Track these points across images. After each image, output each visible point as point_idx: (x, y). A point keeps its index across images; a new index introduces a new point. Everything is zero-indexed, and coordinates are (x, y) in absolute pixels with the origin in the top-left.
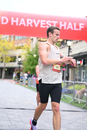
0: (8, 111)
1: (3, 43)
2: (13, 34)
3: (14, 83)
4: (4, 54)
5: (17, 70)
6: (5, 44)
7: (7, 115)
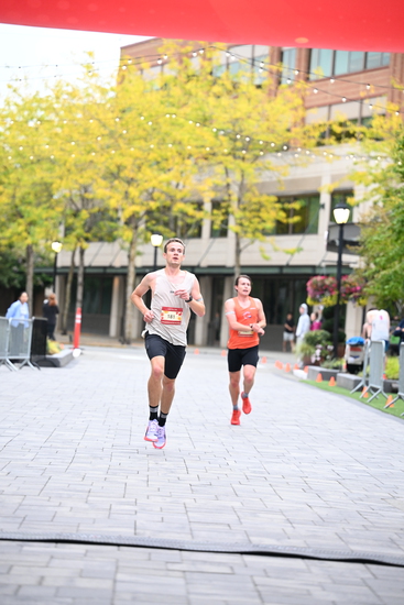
0: (266, 573)
1: (225, 101)
2: (303, 40)
3: (302, 381)
4: (236, 177)
5: (322, 290)
6: (243, 107)
7: (258, 601)
